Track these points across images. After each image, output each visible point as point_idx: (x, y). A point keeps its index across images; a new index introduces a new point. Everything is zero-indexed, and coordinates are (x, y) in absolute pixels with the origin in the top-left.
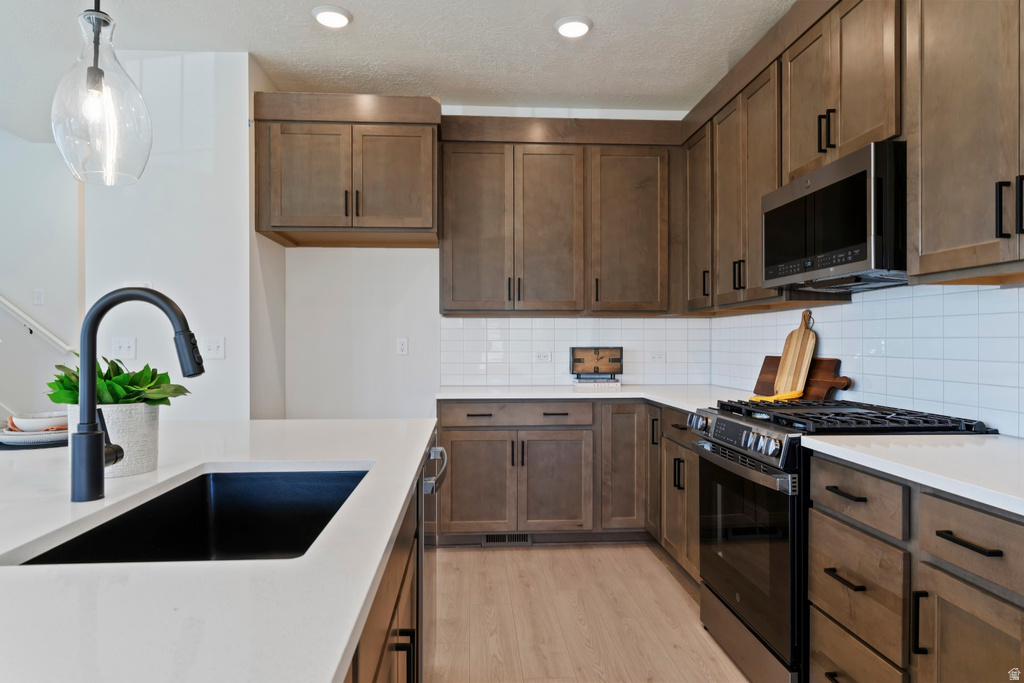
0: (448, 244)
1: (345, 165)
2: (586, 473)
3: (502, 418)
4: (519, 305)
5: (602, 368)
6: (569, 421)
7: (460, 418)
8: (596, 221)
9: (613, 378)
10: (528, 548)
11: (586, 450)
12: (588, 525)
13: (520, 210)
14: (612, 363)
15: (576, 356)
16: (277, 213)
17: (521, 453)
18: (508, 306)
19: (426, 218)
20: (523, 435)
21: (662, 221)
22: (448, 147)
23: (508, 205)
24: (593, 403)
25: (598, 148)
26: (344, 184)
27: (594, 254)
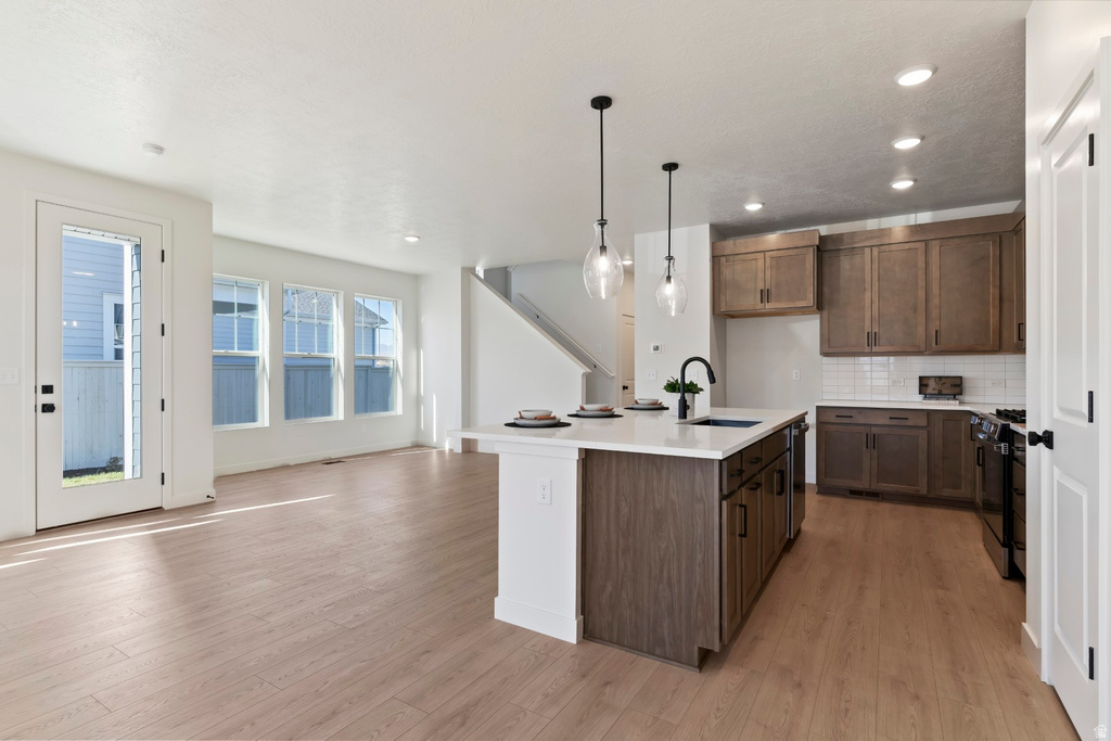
0: (825, 313)
1: (761, 275)
2: (923, 457)
3: (861, 419)
4: (875, 349)
5: (944, 392)
6: (909, 423)
7: (832, 418)
8: (935, 290)
9: (955, 398)
10: (878, 501)
11: (923, 443)
12: (924, 491)
13: (876, 288)
14: (955, 387)
15: (923, 383)
16: (723, 304)
17: (873, 441)
18: (867, 350)
19: (810, 300)
20: (874, 430)
21: (994, 286)
22: (826, 255)
23: (868, 286)
24: (929, 412)
25: (938, 242)
26: (761, 286)
27: (934, 313)
